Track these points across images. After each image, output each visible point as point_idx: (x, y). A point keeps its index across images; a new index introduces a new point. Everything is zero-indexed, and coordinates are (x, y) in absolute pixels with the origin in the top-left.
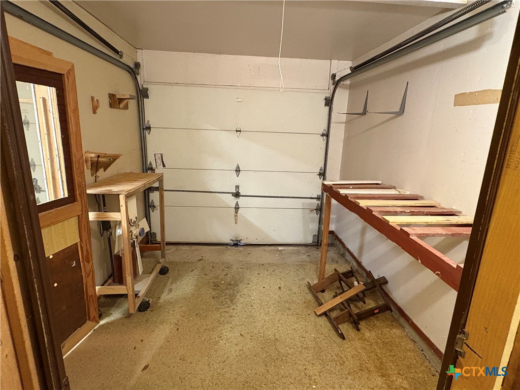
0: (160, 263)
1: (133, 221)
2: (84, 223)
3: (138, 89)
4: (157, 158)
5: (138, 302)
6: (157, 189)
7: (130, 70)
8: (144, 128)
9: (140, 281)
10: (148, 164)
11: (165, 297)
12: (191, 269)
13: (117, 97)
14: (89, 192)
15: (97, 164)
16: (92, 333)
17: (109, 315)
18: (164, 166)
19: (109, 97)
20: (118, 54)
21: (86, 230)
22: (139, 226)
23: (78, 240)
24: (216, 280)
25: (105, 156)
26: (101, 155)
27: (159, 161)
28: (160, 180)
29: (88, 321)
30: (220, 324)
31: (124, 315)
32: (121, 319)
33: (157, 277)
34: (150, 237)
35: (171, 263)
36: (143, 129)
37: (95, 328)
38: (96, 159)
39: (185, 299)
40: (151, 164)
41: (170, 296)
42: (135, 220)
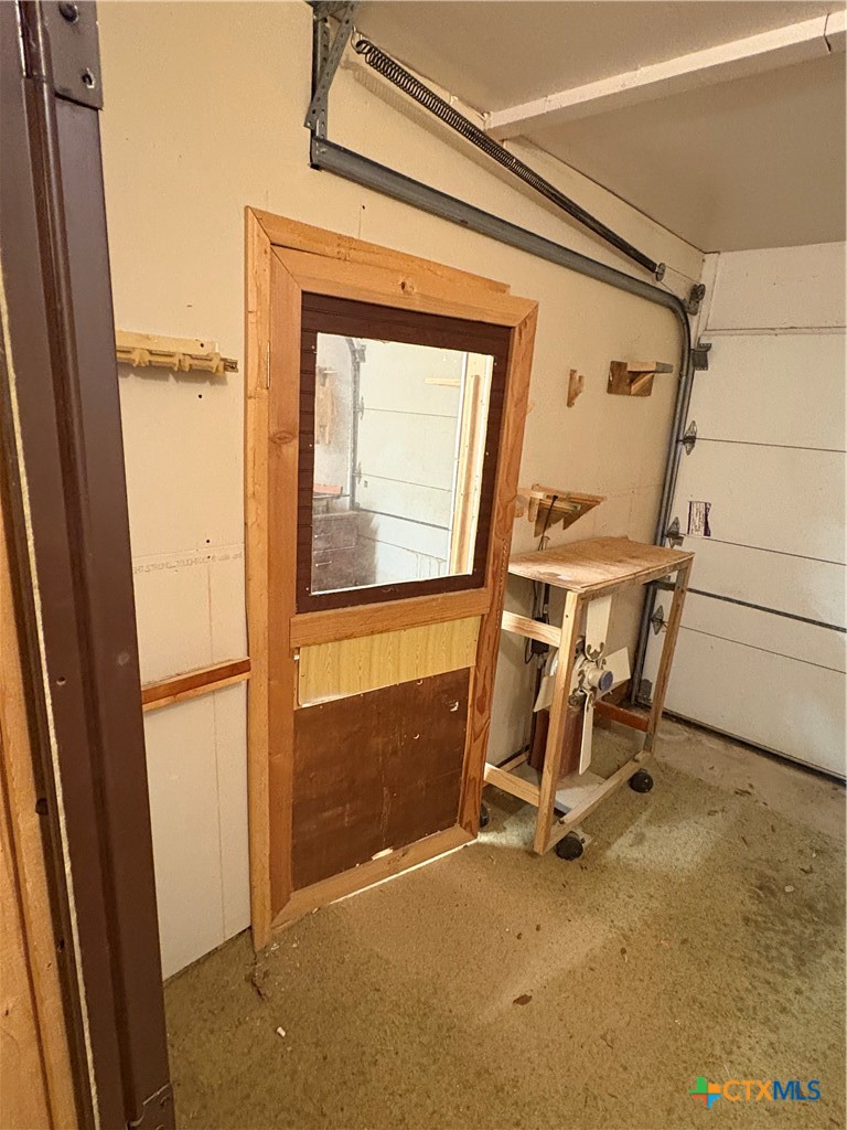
0: (637, 761)
1: (592, 651)
2: (489, 630)
3: (687, 348)
4: (694, 511)
5: (558, 834)
6: (671, 587)
7: (675, 306)
8: (680, 437)
9: (579, 785)
10: (670, 524)
11: (622, 849)
12: (708, 807)
13: (629, 369)
14: (514, 569)
15: (549, 513)
16: (459, 851)
17: (499, 829)
18: (707, 532)
19: (612, 370)
20: (653, 271)
21: (491, 648)
22: (604, 662)
23: (472, 664)
24: (769, 872)
25: (569, 499)
26: (560, 496)
27: (698, 521)
28: (684, 567)
29: (457, 825)
30: (740, 1010)
31: (526, 844)
32: (518, 850)
33: (618, 790)
34: (636, 688)
35: (665, 768)
36: (677, 441)
37: (468, 844)
38: (549, 502)
39: (667, 879)
40: (676, 523)
41: (635, 853)
42: (599, 650)
